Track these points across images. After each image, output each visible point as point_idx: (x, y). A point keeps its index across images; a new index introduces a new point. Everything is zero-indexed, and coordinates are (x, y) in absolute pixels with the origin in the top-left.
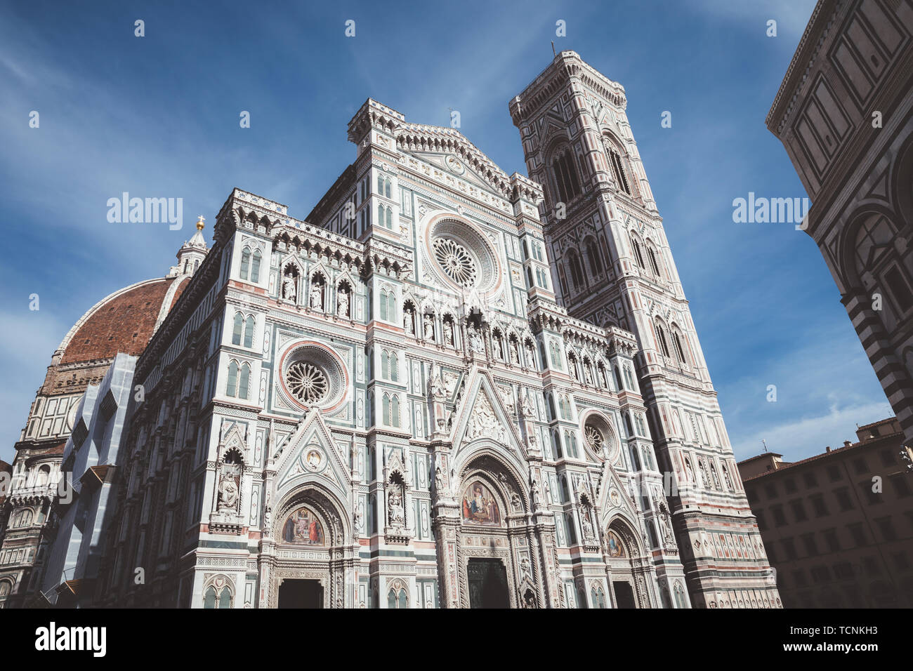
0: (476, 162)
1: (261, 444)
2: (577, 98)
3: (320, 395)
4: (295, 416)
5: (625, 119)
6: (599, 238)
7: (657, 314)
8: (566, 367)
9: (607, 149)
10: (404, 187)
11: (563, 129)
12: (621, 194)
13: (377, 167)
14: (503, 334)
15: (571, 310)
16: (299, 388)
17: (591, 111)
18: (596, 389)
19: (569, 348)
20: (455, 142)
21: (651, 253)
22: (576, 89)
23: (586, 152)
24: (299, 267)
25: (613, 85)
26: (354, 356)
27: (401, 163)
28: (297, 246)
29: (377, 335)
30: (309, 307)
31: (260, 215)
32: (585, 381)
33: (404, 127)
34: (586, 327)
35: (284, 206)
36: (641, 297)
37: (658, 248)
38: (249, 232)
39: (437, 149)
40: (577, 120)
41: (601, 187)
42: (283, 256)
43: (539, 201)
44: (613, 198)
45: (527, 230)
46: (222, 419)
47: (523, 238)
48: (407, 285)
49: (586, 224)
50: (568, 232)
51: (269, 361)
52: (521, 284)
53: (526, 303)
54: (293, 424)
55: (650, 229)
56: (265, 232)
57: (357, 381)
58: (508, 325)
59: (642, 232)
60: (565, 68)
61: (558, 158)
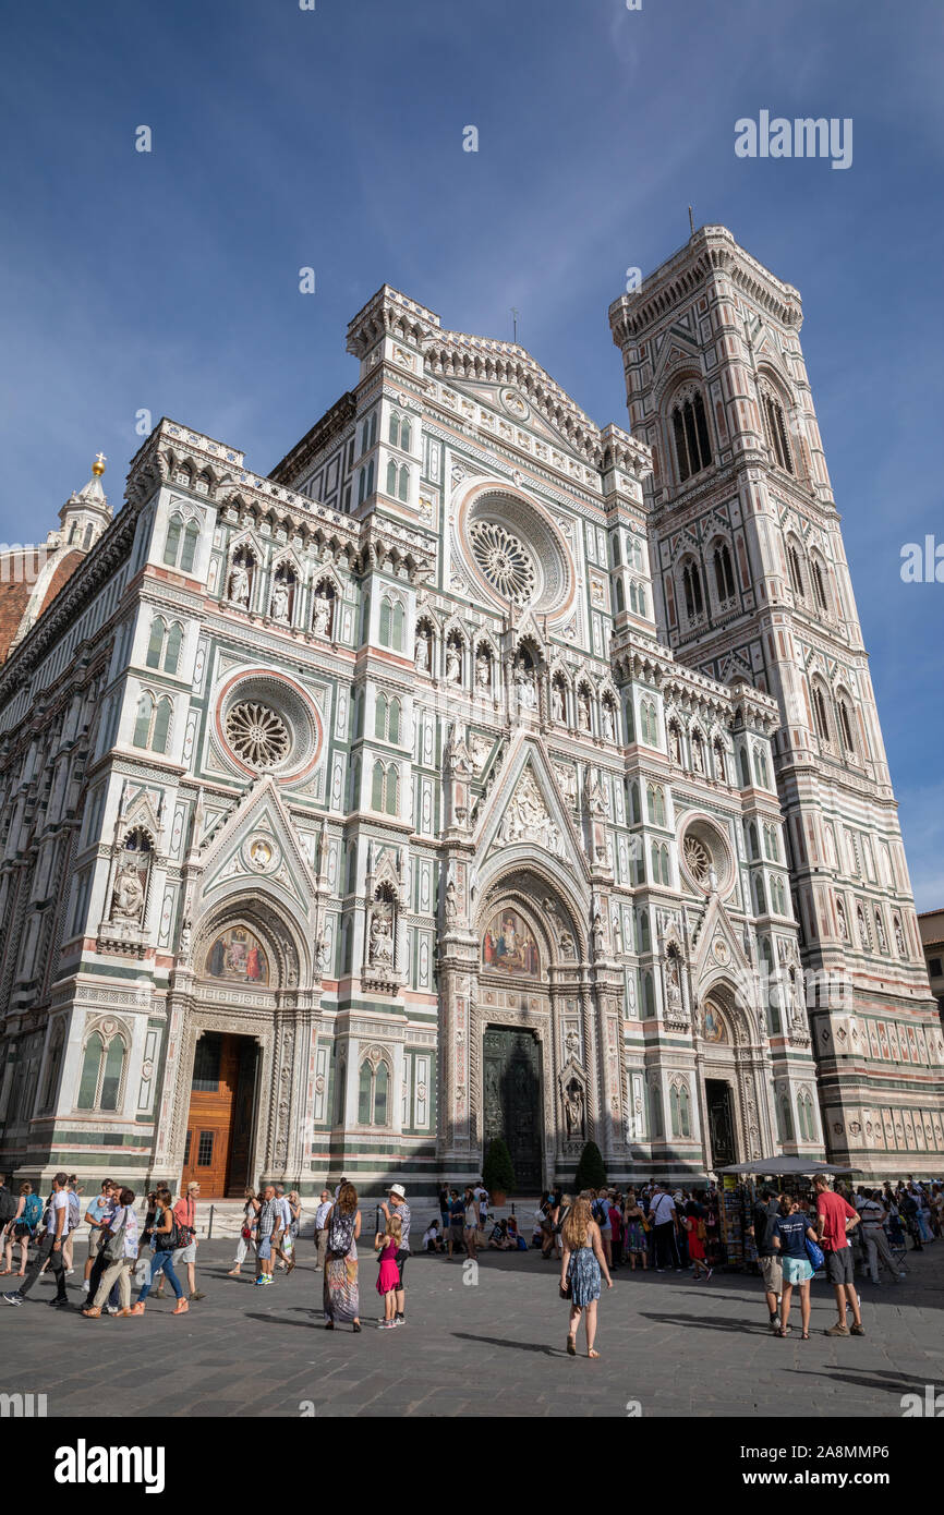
0: (548, 403)
1: (181, 824)
2: (721, 307)
3: (277, 755)
4: (237, 785)
5: (797, 347)
6: (736, 539)
7: (816, 670)
8: (664, 743)
9: (763, 396)
10: (430, 435)
11: (694, 357)
12: (778, 472)
13: (391, 399)
14: (569, 683)
15: (680, 651)
16: (245, 743)
17: (742, 330)
18: (707, 781)
19: (671, 712)
20: (518, 366)
21: (817, 572)
22: (722, 291)
23: (728, 398)
24: (256, 552)
25: (783, 289)
26: (334, 699)
27: (429, 396)
28: (255, 519)
29: (371, 669)
30: (269, 616)
31: (201, 465)
32: (690, 766)
33: (439, 336)
34: (700, 681)
35: (239, 452)
36: (794, 641)
37: (829, 565)
38: (181, 490)
39: (488, 377)
40: (719, 344)
41: (747, 457)
42: (232, 532)
43: (644, 474)
44: (764, 477)
45: (621, 519)
46: (125, 781)
47: (614, 531)
48: (424, 593)
49: (717, 516)
50: (687, 526)
51: (201, 697)
52: (604, 605)
53: (609, 635)
54: (232, 797)
55: (818, 532)
56: (206, 493)
57: (336, 738)
58: (577, 668)
59: (805, 536)
60: (707, 256)
61: (681, 404)
